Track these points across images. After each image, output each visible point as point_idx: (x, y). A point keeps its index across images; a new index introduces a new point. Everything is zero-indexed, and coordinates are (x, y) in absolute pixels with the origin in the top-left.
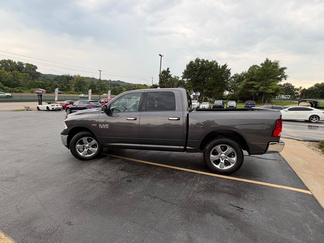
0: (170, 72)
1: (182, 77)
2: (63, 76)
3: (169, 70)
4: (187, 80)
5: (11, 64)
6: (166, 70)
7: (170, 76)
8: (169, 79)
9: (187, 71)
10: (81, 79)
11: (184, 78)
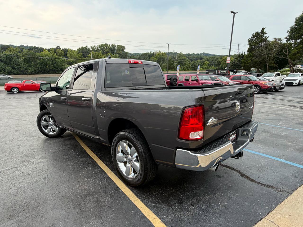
0: (266, 33)
1: (286, 38)
2: (146, 54)
3: (265, 31)
4: (295, 42)
5: (107, 48)
6: (260, 31)
7: (265, 40)
8: (263, 44)
9: (296, 28)
10: (161, 56)
11: (289, 40)
